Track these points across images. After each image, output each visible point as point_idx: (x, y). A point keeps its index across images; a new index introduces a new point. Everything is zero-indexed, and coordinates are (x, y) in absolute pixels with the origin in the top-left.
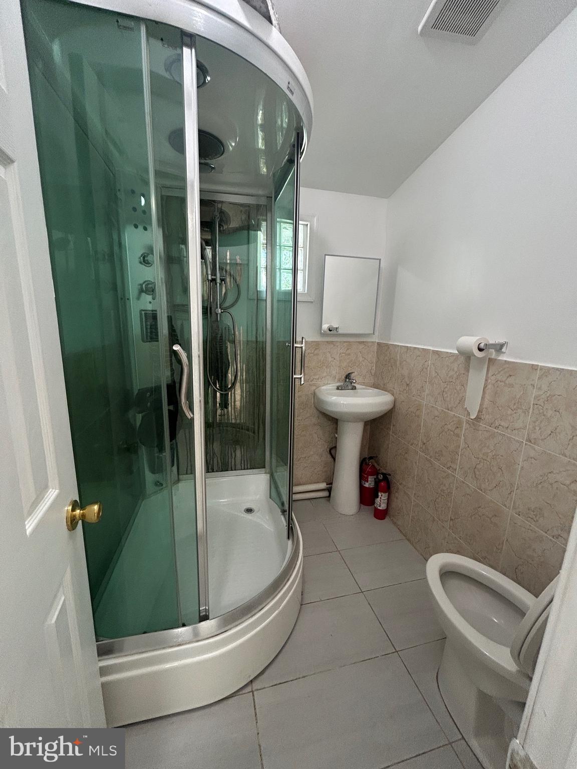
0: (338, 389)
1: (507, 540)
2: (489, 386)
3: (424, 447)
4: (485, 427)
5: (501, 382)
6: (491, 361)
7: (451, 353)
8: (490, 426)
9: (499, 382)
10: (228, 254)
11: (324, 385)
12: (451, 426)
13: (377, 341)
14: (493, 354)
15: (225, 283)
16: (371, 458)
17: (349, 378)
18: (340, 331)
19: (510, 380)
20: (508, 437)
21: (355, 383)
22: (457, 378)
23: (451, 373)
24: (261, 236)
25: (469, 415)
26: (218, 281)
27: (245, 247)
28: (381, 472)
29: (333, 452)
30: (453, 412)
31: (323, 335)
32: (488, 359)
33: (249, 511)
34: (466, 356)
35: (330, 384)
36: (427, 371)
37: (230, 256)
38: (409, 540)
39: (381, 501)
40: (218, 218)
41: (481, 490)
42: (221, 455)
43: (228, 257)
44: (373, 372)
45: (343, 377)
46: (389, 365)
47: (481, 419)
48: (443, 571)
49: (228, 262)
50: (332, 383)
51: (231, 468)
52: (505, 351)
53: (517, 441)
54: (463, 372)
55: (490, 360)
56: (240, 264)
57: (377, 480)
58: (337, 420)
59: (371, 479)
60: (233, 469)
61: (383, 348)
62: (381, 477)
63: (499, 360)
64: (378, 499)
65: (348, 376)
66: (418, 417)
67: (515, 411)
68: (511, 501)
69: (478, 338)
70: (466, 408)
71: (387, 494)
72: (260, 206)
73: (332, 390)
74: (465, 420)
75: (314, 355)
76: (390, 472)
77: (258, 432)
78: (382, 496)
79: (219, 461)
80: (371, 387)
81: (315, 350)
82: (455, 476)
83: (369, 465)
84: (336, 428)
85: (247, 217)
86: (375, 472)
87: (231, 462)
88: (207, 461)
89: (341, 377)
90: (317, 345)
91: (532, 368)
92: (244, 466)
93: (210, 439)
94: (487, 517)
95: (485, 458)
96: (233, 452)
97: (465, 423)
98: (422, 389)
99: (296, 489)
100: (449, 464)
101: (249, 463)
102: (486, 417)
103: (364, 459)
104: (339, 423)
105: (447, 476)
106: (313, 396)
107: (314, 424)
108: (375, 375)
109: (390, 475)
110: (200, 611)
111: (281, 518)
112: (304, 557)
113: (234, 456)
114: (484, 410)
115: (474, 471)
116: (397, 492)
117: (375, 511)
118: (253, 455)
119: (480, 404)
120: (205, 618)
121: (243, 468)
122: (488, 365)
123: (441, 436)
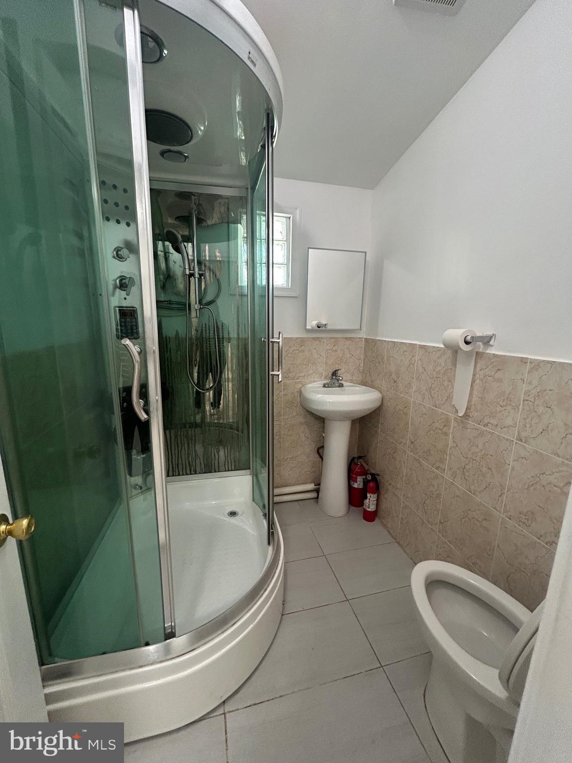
0: (324, 386)
1: (498, 546)
2: (477, 382)
3: (412, 447)
4: (474, 425)
5: (489, 376)
6: (479, 355)
7: (438, 347)
8: (479, 424)
9: (487, 377)
10: (207, 249)
11: (311, 382)
12: (439, 424)
13: (365, 337)
14: (480, 347)
15: (204, 278)
16: (360, 457)
17: (335, 376)
18: (329, 327)
19: (498, 375)
20: (497, 435)
21: (341, 380)
22: (445, 374)
23: (439, 368)
24: (242, 230)
25: (458, 412)
26: (197, 275)
27: (226, 243)
28: (369, 472)
29: (320, 451)
30: (440, 409)
31: (308, 331)
32: (475, 353)
33: (233, 514)
34: (453, 350)
35: (316, 381)
36: (414, 367)
37: (209, 252)
38: (398, 543)
39: (370, 503)
40: (195, 211)
41: (471, 492)
42: (204, 457)
44: (361, 369)
45: (330, 375)
46: (377, 361)
47: (469, 416)
48: (430, 580)
50: (319, 381)
51: (215, 469)
52: (492, 344)
53: (507, 440)
54: (451, 367)
55: (477, 353)
56: (220, 261)
57: (365, 480)
58: (324, 418)
59: (360, 479)
60: (217, 470)
61: (371, 344)
62: (369, 477)
63: (487, 353)
64: (367, 501)
65: (335, 374)
66: (406, 414)
67: (504, 408)
68: (502, 504)
69: (464, 330)
70: (454, 405)
71: (376, 495)
72: (241, 198)
73: (318, 387)
74: (453, 418)
75: (300, 352)
76: (378, 473)
77: (242, 433)
78: (370, 497)
79: (202, 462)
80: (359, 384)
81: (300, 347)
82: (443, 477)
83: (358, 465)
84: (324, 428)
85: (226, 210)
86: (364, 472)
87: (215, 464)
88: (189, 463)
89: (328, 374)
90: (302, 341)
91: (522, 361)
92: (228, 467)
93: (192, 440)
94: (477, 520)
95: (474, 458)
96: (216, 453)
97: (453, 420)
98: (409, 385)
99: (277, 491)
100: (438, 464)
101: (233, 464)
102: (474, 414)
103: (353, 459)
104: (326, 421)
105: (436, 477)
106: (299, 394)
107: (301, 422)
108: (363, 372)
109: (379, 475)
110: (165, 627)
111: (263, 521)
112: (286, 563)
113: (217, 457)
114: (473, 407)
115: (463, 471)
116: (385, 493)
117: (364, 513)
118: (237, 456)
119: (468, 401)
120: (171, 635)
121: (227, 470)
122: (475, 359)
123: (429, 434)
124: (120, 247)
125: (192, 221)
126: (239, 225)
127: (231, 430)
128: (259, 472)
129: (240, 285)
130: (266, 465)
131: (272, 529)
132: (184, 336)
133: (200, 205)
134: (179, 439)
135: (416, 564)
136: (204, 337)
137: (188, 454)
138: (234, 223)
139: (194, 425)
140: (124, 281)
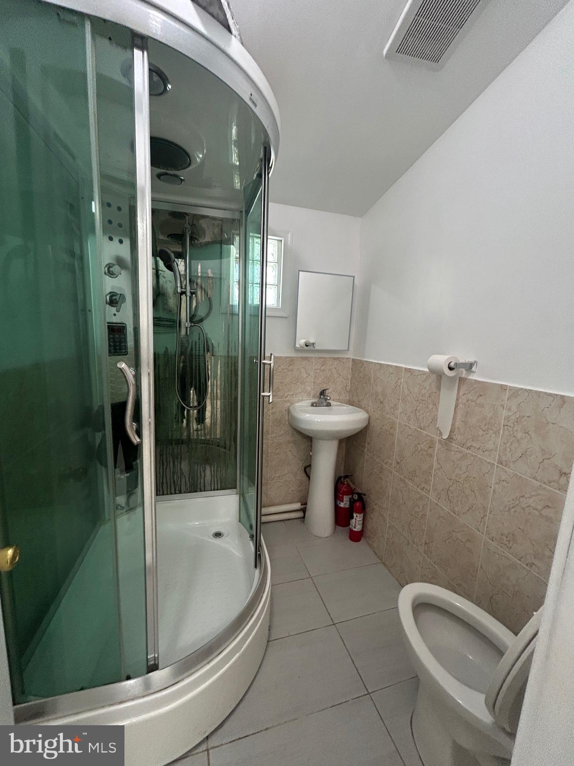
0: (312, 405)
1: (481, 567)
2: (461, 406)
3: (398, 468)
4: (458, 448)
5: (471, 401)
6: (462, 380)
7: (423, 371)
8: (462, 447)
9: (470, 402)
10: (199, 267)
11: (299, 401)
12: (424, 446)
13: (352, 357)
14: (463, 373)
15: (196, 296)
16: (346, 477)
17: (323, 395)
18: (317, 347)
19: (480, 400)
20: (480, 458)
21: (329, 400)
22: (429, 397)
23: (423, 392)
24: (234, 250)
25: (442, 435)
26: (188, 294)
27: (217, 261)
28: (356, 492)
29: (308, 469)
30: (425, 431)
31: (297, 350)
32: (458, 379)
33: (218, 535)
34: (437, 374)
35: (304, 400)
36: (400, 389)
37: (201, 269)
38: (384, 564)
39: (356, 522)
40: (189, 231)
41: (455, 513)
42: (189, 475)
43: (199, 270)
44: (348, 388)
45: (318, 394)
46: (364, 381)
47: (453, 439)
48: (417, 603)
49: (200, 275)
50: (308, 400)
51: (200, 488)
52: (474, 371)
53: (489, 463)
54: (435, 390)
55: (460, 379)
56: (212, 278)
57: (352, 500)
58: (311, 438)
59: (346, 498)
60: (203, 489)
61: (357, 364)
62: (356, 497)
63: (469, 379)
64: (353, 520)
65: (322, 393)
66: (392, 435)
67: (486, 432)
68: (485, 525)
69: (447, 357)
70: (438, 428)
71: (362, 514)
72: (234, 220)
73: (307, 406)
74: (437, 440)
75: (288, 371)
76: (364, 492)
77: (230, 450)
78: (357, 516)
79: (187, 481)
80: (346, 404)
81: (289, 366)
82: (429, 498)
83: (344, 484)
84: (311, 446)
85: (220, 232)
86: (351, 492)
87: (200, 483)
88: (174, 481)
89: (316, 394)
90: (291, 360)
91: (501, 388)
92: (214, 486)
93: (177, 458)
94: (461, 541)
95: (457, 479)
96: (202, 472)
97: (437, 442)
98: (395, 407)
99: (264, 511)
100: (423, 485)
101: (219, 483)
102: (458, 437)
103: (340, 478)
104: (314, 441)
105: (421, 498)
106: (287, 413)
107: (288, 441)
108: (350, 391)
109: (365, 495)
110: (147, 659)
111: (249, 544)
112: (272, 585)
113: (203, 476)
114: (456, 430)
115: (447, 493)
116: (371, 512)
117: (350, 532)
118: (224, 475)
119: (452, 424)
120: (153, 668)
121: (213, 489)
122: (459, 384)
123: (414, 455)
124: (112, 264)
125: (185, 240)
126: (232, 246)
127: (218, 448)
128: (245, 491)
129: (231, 304)
130: (254, 484)
131: (259, 551)
132: (173, 353)
133: (193, 225)
134: (164, 457)
135: (403, 587)
136: (194, 354)
137: (174, 473)
138: (227, 244)
139: (180, 442)
140: (114, 298)
